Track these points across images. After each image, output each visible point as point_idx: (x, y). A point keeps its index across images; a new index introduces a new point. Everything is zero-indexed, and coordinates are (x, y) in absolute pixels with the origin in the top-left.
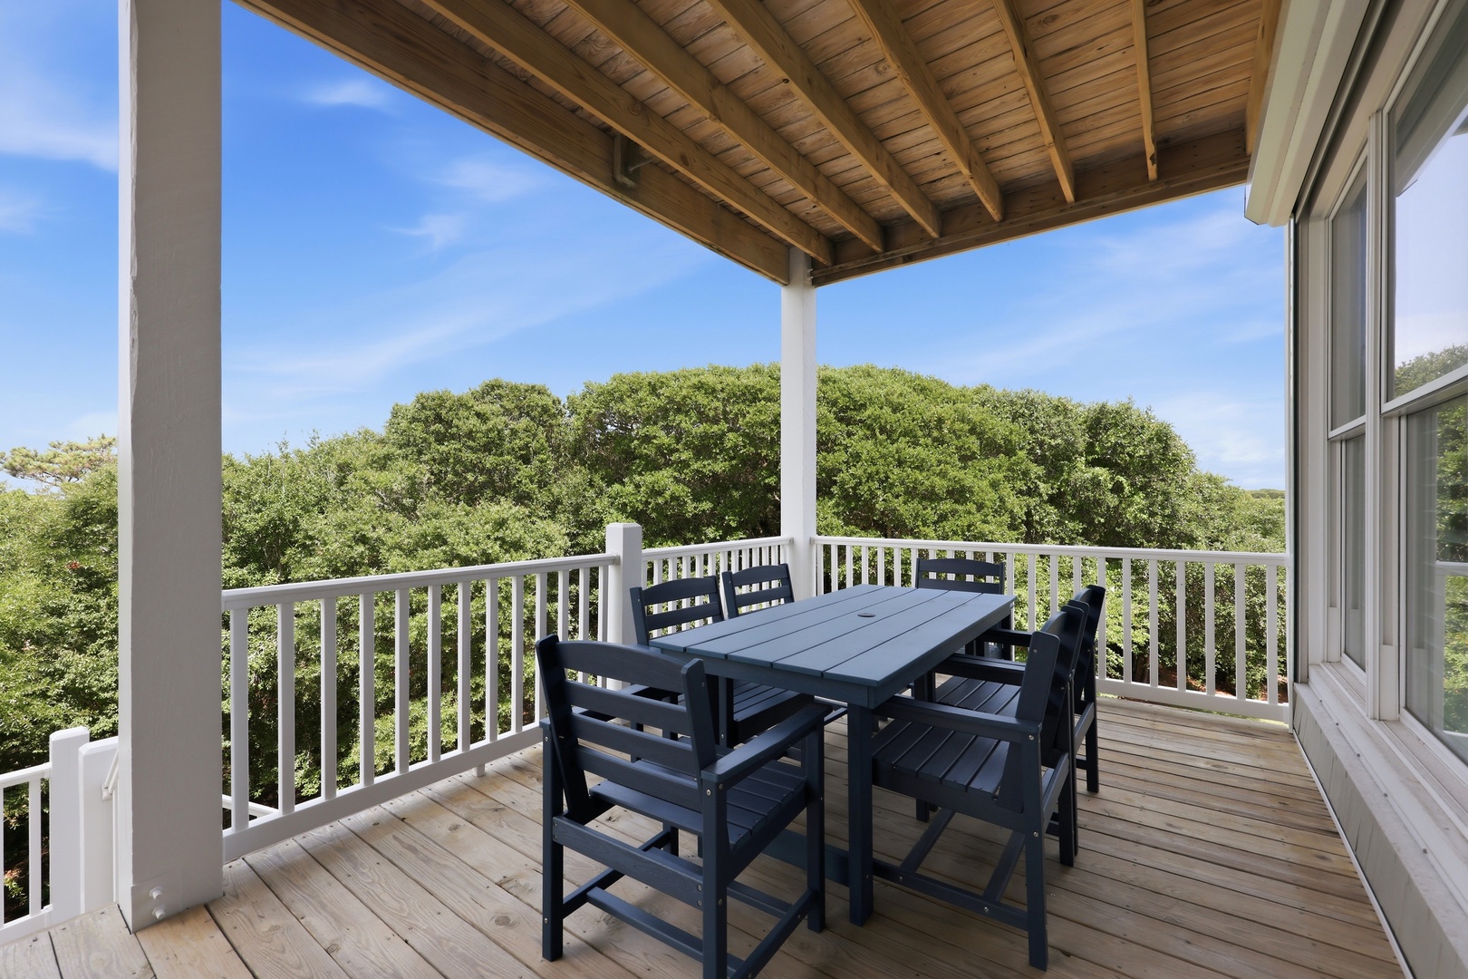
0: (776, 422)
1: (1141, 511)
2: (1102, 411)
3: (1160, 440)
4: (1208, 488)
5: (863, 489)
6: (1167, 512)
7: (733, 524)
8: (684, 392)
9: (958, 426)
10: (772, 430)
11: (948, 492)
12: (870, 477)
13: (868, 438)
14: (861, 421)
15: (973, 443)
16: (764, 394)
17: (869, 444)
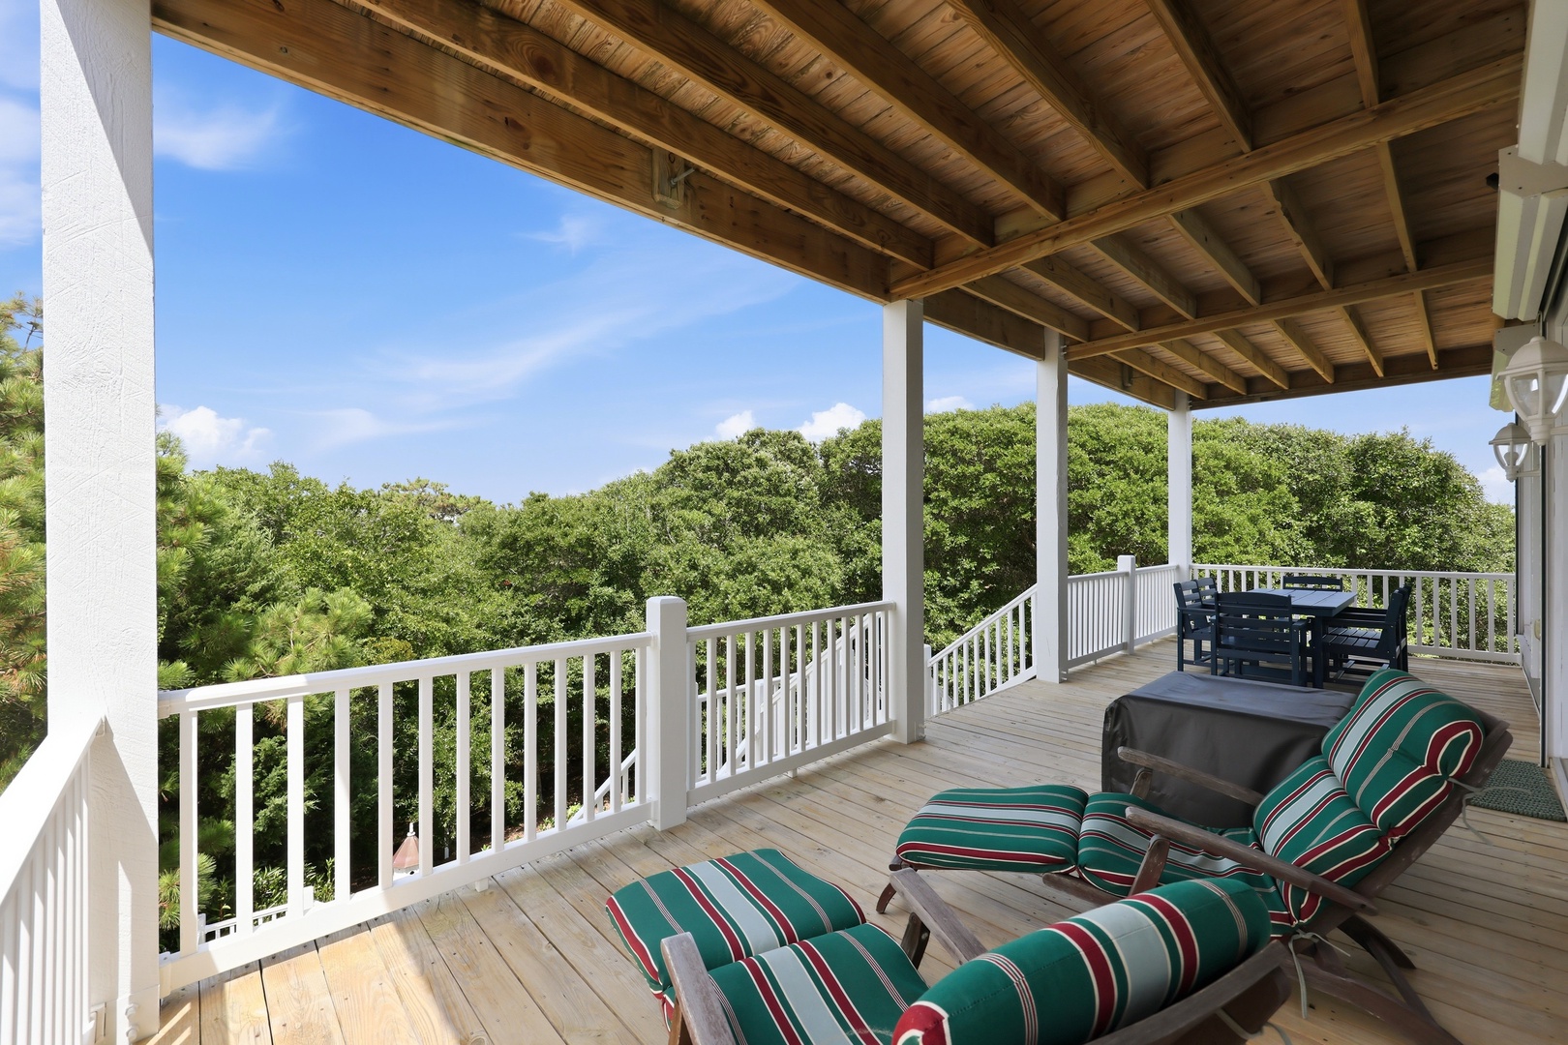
0: (1033, 463)
1: (1414, 543)
2: (1370, 444)
3: (1438, 472)
4: (1498, 520)
5: (1120, 526)
6: (1446, 545)
7: (988, 557)
8: (942, 437)
9: (1212, 462)
10: (1028, 470)
11: (1206, 525)
12: (1126, 515)
13: (1120, 478)
14: (1112, 462)
15: (1230, 479)
16: (1019, 437)
17: (1123, 484)
